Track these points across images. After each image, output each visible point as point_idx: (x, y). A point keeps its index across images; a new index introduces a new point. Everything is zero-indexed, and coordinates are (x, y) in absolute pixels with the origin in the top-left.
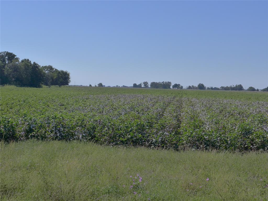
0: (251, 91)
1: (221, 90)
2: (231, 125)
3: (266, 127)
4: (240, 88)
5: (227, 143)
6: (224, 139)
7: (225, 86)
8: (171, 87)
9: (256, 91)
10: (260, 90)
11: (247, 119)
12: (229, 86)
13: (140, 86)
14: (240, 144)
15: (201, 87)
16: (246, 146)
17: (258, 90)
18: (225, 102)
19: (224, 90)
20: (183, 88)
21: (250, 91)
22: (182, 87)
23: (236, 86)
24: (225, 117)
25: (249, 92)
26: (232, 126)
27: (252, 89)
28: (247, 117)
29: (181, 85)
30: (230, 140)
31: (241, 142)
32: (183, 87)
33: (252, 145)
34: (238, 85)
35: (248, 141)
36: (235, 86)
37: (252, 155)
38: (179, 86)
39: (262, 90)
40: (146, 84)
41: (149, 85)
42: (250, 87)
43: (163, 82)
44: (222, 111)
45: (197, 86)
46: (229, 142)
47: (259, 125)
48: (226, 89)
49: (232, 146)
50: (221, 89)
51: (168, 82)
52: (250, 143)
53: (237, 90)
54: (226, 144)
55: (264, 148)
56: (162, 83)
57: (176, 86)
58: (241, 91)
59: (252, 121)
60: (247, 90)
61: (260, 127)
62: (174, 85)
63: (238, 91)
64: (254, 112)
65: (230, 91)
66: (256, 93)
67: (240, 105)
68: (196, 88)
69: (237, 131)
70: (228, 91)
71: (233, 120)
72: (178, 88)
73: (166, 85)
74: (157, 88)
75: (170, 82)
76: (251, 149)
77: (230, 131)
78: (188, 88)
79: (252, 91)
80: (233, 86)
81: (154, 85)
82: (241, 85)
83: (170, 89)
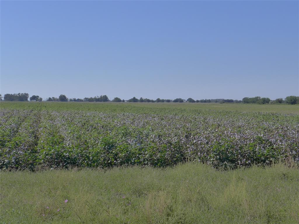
0: (117, 102)
1: (85, 102)
2: (94, 139)
3: (130, 140)
4: (105, 99)
5: (89, 159)
6: (85, 155)
7: (89, 97)
8: (29, 99)
9: (122, 102)
10: (126, 101)
11: (111, 132)
12: (93, 98)
14: (104, 160)
15: (63, 98)
16: (109, 162)
17: (124, 101)
18: (88, 114)
19: (88, 102)
20: (42, 100)
22: (41, 99)
23: (101, 97)
24: (87, 131)
25: (115, 103)
26: (95, 141)
27: (117, 100)
28: (111, 130)
29: (40, 97)
30: (92, 156)
31: (104, 158)
32: (42, 99)
33: (116, 160)
34: (103, 96)
35: (111, 156)
36: (99, 97)
37: (116, 171)
38: (38, 98)
39: (128, 101)
41: (2, 97)
42: (116, 97)
43: (19, 94)
44: (85, 124)
45: (58, 98)
46: (91, 158)
47: (123, 138)
48: (91, 100)
49: (94, 162)
50: (85, 101)
51: (25, 94)
52: (113, 158)
53: (102, 101)
54: (88, 161)
55: (128, 163)
56: (18, 94)
57: (34, 98)
58: (106, 103)
60: (112, 101)
61: (123, 140)
62: (31, 97)
63: (102, 103)
64: (119, 124)
65: (95, 102)
66: (122, 104)
67: (104, 117)
68: (57, 100)
69: (100, 147)
70: (92, 103)
71: (96, 134)
72: (37, 100)
73: (23, 98)
74: (11, 101)
75: (27, 94)
76: (115, 165)
77: (92, 146)
78: (48, 100)
80: (98, 97)
82: (105, 96)
83: (27, 102)
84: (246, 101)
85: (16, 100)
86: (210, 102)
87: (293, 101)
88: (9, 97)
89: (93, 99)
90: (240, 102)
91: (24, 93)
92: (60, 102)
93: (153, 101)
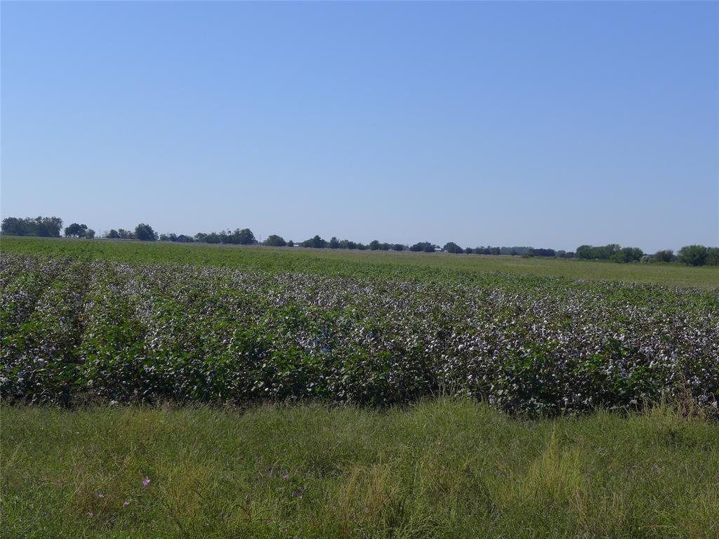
0: (274, 246)
1: (197, 244)
2: (218, 334)
3: (304, 339)
4: (245, 237)
5: (204, 381)
6: (195, 371)
7: (209, 233)
8: (62, 233)
9: (286, 248)
10: (297, 244)
11: (258, 319)
12: (218, 233)
14: (239, 385)
15: (145, 233)
16: (252, 389)
17: (291, 244)
18: (205, 273)
19: (206, 244)
20: (95, 236)
21: (272, 245)
22: (92, 233)
23: (237, 233)
24: (202, 313)
25: (270, 247)
26: (220, 338)
27: (276, 241)
28: (259, 312)
29: (90, 227)
30: (210, 375)
31: (240, 380)
32: (94, 233)
33: (268, 384)
34: (243, 231)
36: (233, 232)
37: (268, 412)
38: (84, 231)
39: (301, 244)
42: (272, 235)
43: (40, 218)
44: (196, 296)
45: (133, 231)
46: (209, 379)
47: (289, 334)
48: (212, 239)
49: (216, 390)
50: (197, 241)
51: (54, 219)
52: (263, 380)
53: (239, 243)
54: (203, 386)
55: (297, 394)
56: (37, 220)
57: (75, 229)
58: (249, 247)
59: (271, 323)
60: (263, 244)
61: (289, 339)
62: (68, 226)
63: (240, 246)
64: (278, 300)
65: (221, 245)
66: (287, 251)
67: (244, 281)
68: (131, 236)
69: (231, 350)
70: (215, 246)
71: (222, 323)
72: (82, 234)
73: (48, 228)
74: (20, 235)
75: (59, 219)
76: (266, 397)
77: (213, 351)
78: (108, 237)
79: (277, 246)
80: (230, 232)
82: (248, 230)
83: (58, 239)
84: (585, 253)
85: (30, 234)
87: (698, 257)
88: (13, 226)
89: (217, 236)
90: (571, 255)
91: (50, 217)
93: (361, 247)
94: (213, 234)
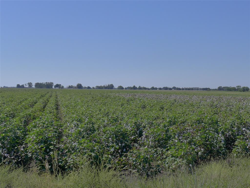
4: (111, 87)
8: (53, 87)
9: (124, 90)
12: (103, 86)
13: (23, 86)
15: (79, 86)
17: (125, 88)
19: (99, 89)
22: (63, 87)
23: (109, 85)
25: (120, 90)
27: (121, 88)
29: (62, 85)
32: (64, 87)
34: (110, 85)
36: (107, 85)
38: (60, 86)
40: (30, 84)
41: (33, 85)
42: (119, 86)
43: (47, 82)
45: (76, 86)
48: (101, 88)
51: (51, 83)
53: (109, 89)
56: (46, 83)
57: (57, 86)
62: (55, 85)
68: (75, 87)
72: (60, 87)
73: (49, 86)
74: (41, 88)
75: (52, 83)
78: (68, 88)
81: (38, 85)
82: (112, 84)
83: (52, 89)
84: (220, 89)
85: (44, 88)
86: (193, 90)
91: (50, 82)
92: (78, 90)
93: (148, 89)
94: (101, 86)
